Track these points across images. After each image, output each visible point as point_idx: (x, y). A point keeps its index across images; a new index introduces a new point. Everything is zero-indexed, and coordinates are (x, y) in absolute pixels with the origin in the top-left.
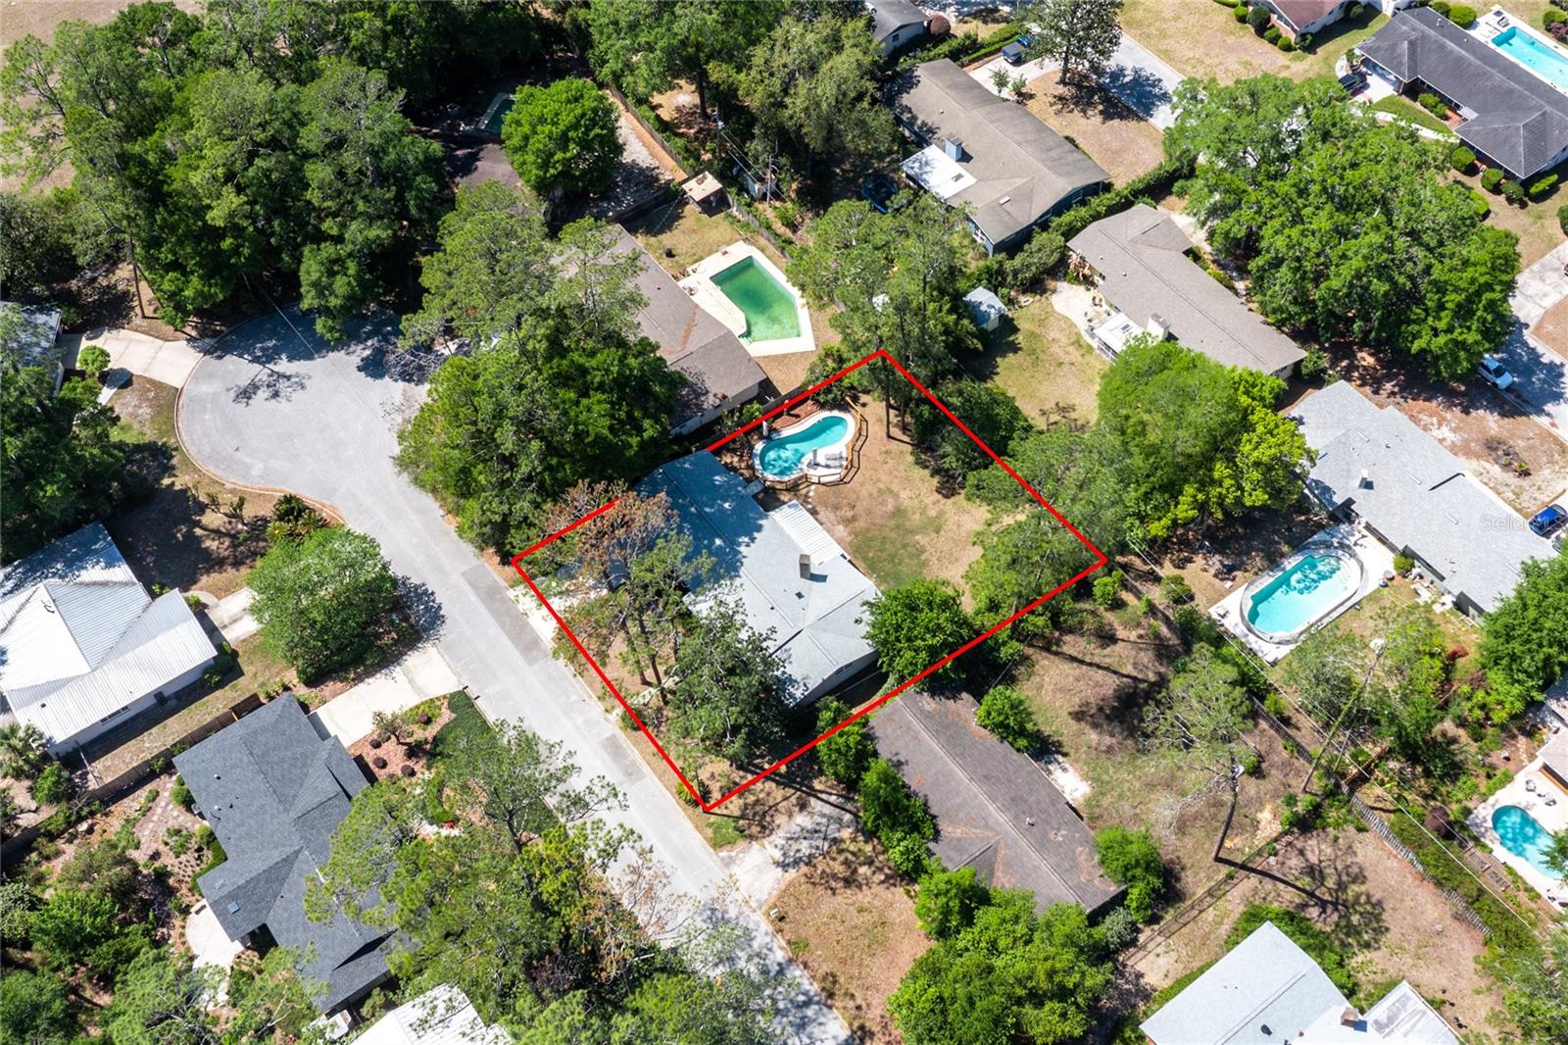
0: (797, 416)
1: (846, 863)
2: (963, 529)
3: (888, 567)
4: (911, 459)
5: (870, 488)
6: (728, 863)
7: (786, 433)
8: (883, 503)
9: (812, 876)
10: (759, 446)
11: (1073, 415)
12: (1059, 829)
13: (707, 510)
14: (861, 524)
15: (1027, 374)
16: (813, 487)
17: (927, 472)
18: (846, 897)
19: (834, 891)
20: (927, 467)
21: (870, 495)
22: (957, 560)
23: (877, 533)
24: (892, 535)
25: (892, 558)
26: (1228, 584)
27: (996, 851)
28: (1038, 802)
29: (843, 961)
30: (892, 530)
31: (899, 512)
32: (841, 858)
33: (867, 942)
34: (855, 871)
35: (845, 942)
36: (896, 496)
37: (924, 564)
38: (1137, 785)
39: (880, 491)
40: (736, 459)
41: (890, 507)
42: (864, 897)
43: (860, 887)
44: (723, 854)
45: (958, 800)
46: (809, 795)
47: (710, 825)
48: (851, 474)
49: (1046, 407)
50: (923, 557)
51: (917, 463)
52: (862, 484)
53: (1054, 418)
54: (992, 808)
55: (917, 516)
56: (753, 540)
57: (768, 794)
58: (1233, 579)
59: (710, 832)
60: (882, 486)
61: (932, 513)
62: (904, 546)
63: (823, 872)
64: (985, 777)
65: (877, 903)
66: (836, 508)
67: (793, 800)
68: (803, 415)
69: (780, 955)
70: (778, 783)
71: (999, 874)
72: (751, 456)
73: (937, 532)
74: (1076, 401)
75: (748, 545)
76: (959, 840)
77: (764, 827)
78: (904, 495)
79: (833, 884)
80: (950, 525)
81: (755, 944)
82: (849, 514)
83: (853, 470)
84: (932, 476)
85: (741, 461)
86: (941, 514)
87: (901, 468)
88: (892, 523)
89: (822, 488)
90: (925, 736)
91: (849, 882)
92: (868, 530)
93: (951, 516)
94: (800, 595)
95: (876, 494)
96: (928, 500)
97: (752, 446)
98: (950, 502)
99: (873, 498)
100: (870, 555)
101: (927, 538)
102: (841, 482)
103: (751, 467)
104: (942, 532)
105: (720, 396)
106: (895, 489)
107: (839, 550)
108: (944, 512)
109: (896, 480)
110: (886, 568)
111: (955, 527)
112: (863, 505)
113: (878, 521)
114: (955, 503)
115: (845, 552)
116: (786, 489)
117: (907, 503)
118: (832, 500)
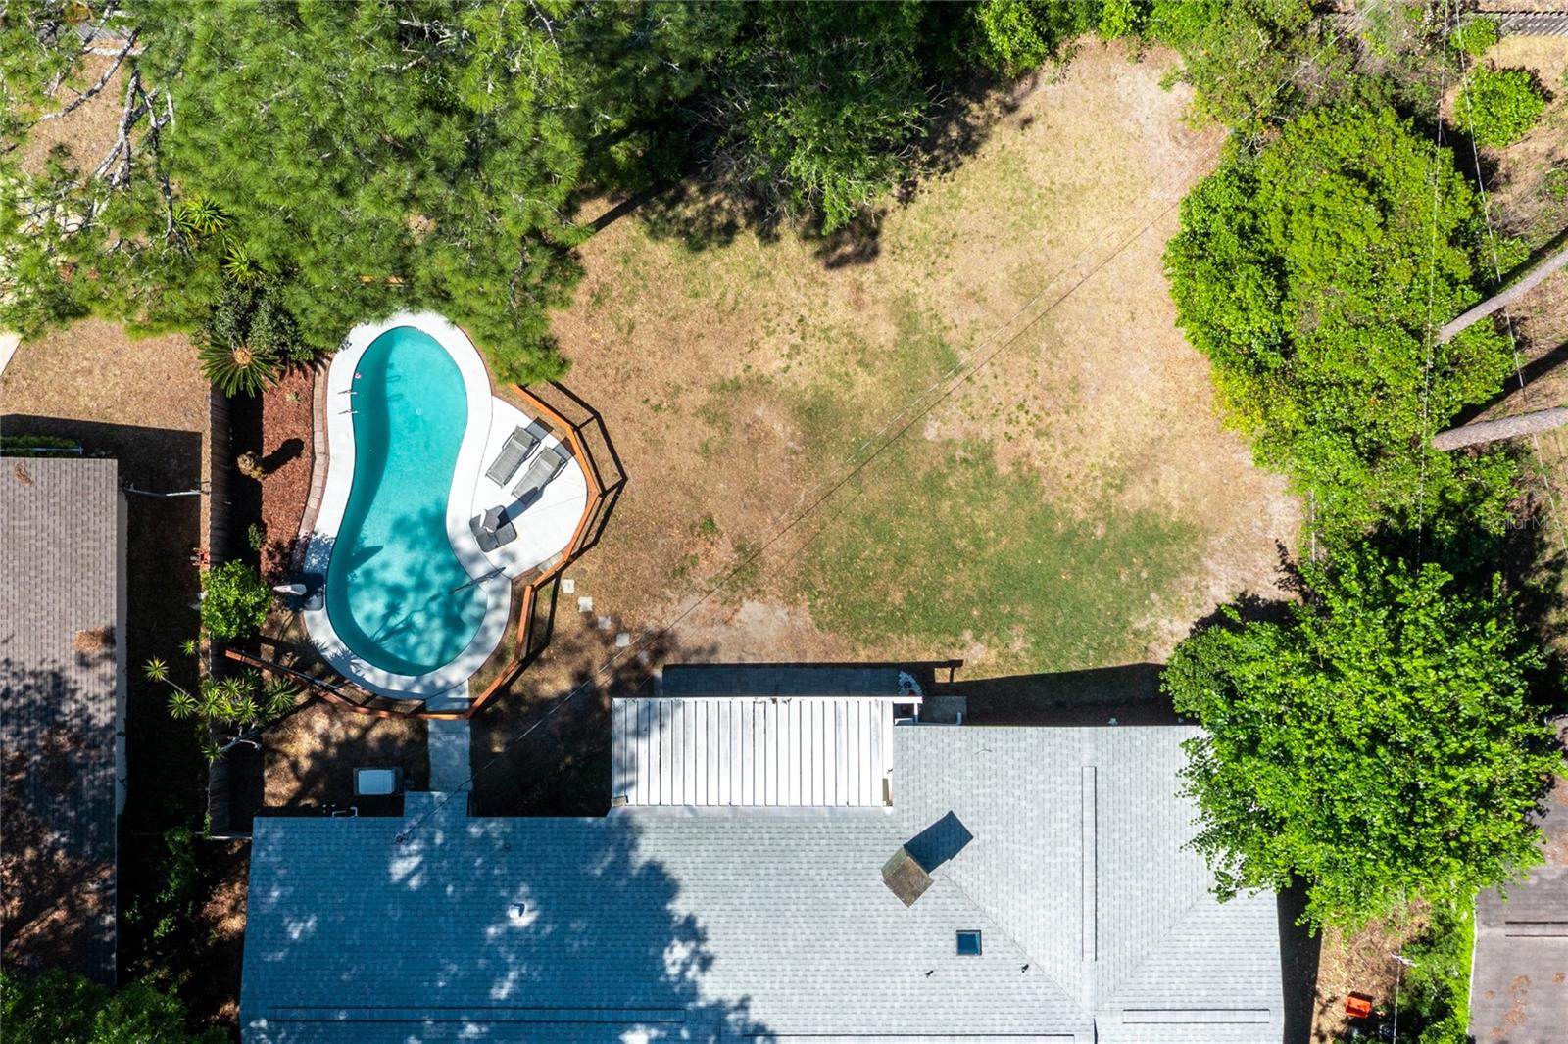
0: (293, 448)
2: (994, 292)
4: (666, 252)
5: (684, 437)
7: (328, 522)
8: (758, 438)
10: (320, 629)
13: (502, 992)
14: (779, 547)
16: (567, 586)
17: (747, 241)
20: (729, 231)
21: (705, 450)
22: (1075, 386)
23: (837, 528)
24: (876, 492)
31: (815, 418)
36: (760, 385)
37: (1027, 482)
39: (710, 415)
40: (321, 722)
41: (781, 428)
48: (601, 452)
50: (1004, 469)
51: (696, 246)
52: (654, 443)
55: (864, 381)
56: (691, 931)
60: (701, 397)
61: (885, 333)
62: (933, 486)
66: (678, 572)
68: (298, 431)
72: (336, 674)
73: (949, 364)
75: (706, 962)
78: (769, 360)
80: (958, 319)
82: (724, 552)
83: (593, 432)
84: (768, 237)
85: (333, 712)
86: (904, 312)
87: (677, 298)
88: (836, 467)
89: (590, 564)
92: (814, 544)
93: (935, 294)
94: (968, 943)
95: (712, 433)
96: (838, 313)
97: (308, 652)
98: (883, 261)
99: (723, 451)
100: (897, 597)
101: (954, 410)
102: (608, 498)
103: (381, 702)
104: (964, 357)
105: (95, 650)
106: (734, 370)
107: (873, 711)
108: (908, 300)
109: (706, 346)
110: (969, 589)
111: (975, 312)
112: (721, 494)
113: (804, 494)
114: (898, 250)
115: (889, 702)
116: (531, 658)
117: (804, 376)
118: (647, 565)
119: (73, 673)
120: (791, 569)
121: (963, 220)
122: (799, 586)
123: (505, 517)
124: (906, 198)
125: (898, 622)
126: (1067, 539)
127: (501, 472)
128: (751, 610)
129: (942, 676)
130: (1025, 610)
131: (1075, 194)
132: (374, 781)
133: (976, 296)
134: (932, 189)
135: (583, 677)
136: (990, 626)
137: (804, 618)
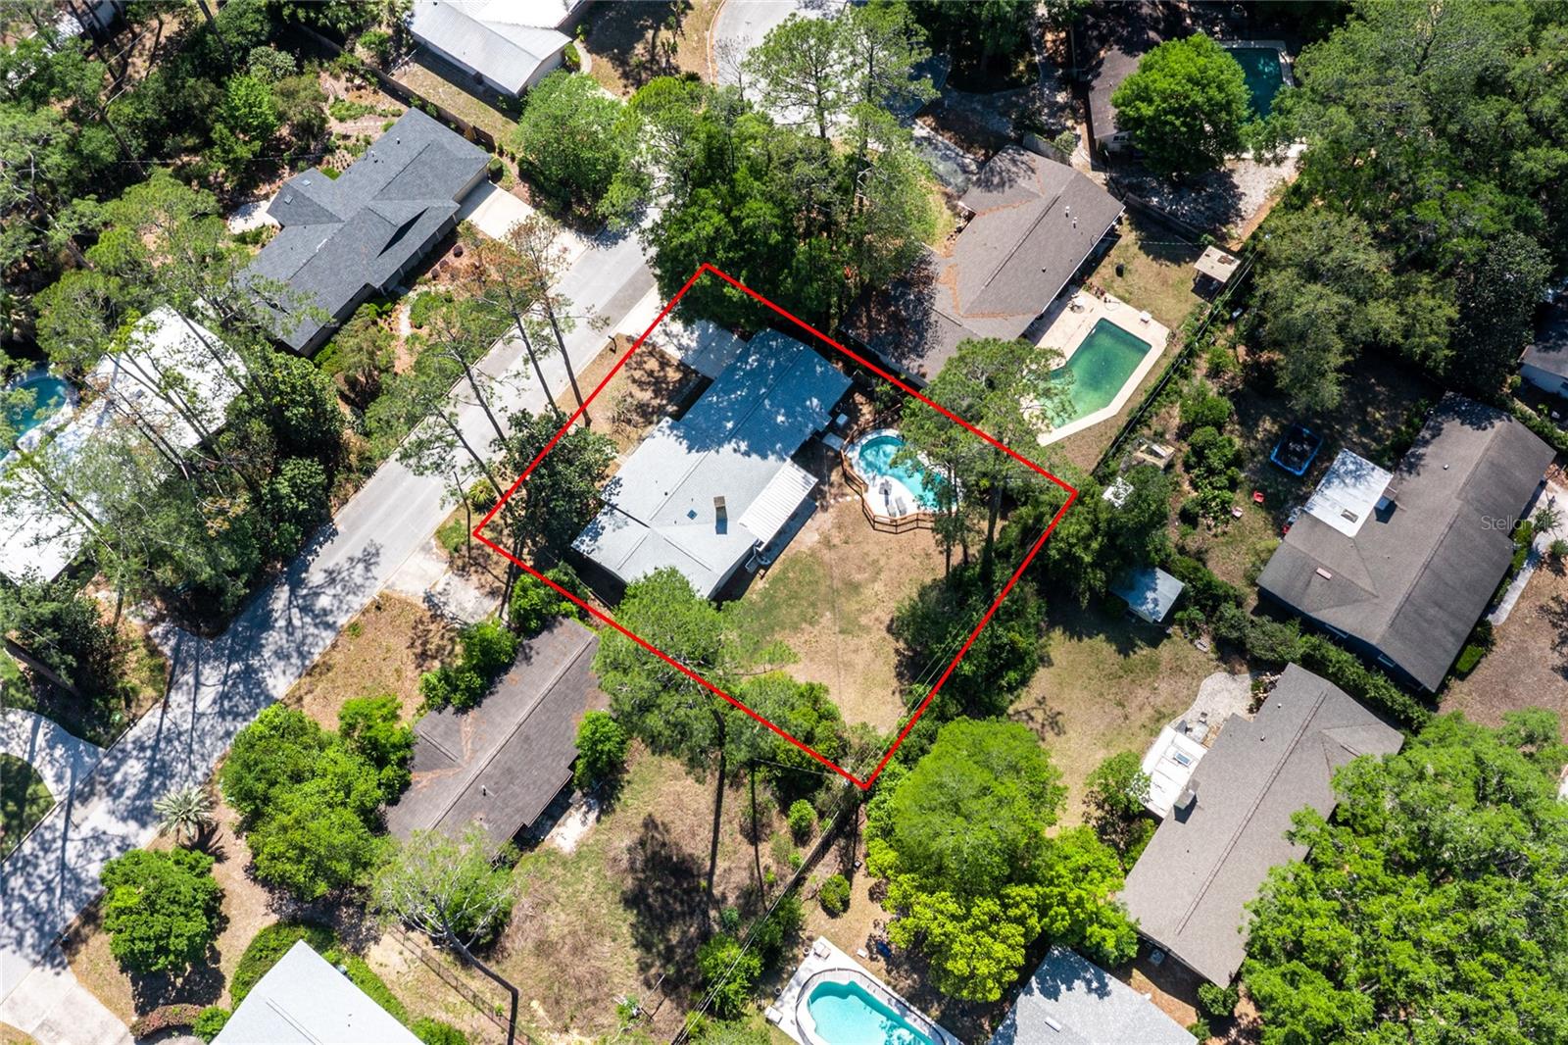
1: (440, 649)
2: (853, 656)
3: (782, 594)
4: (928, 581)
5: (874, 551)
6: (426, 549)
8: (860, 569)
9: (422, 623)
10: (892, 432)
11: (1050, 735)
12: (488, 821)
13: (767, 402)
14: (828, 556)
15: (1092, 672)
16: (857, 497)
18: (406, 657)
19: (412, 645)
21: (867, 554)
22: (811, 660)
23: (821, 573)
24: (823, 589)
25: (795, 596)
26: (864, 953)
27: (451, 766)
28: (514, 796)
29: (347, 670)
30: (830, 587)
31: (855, 588)
32: (445, 642)
33: (369, 684)
34: (434, 658)
35: (364, 667)
36: (874, 580)
37: (796, 628)
38: (585, 897)
39: (875, 562)
40: (868, 416)
41: (858, 577)
42: (410, 671)
43: (419, 666)
44: (433, 542)
45: (498, 719)
46: (505, 596)
47: (457, 522)
48: (886, 528)
49: (1050, 703)
50: (804, 625)
51: (924, 588)
52: (878, 543)
53: (1039, 716)
54: (492, 751)
55: (855, 606)
56: (747, 454)
57: (497, 563)
58: (872, 959)
59: (452, 523)
60: (882, 563)
61: (864, 620)
62: (813, 605)
63: (429, 631)
64: (527, 738)
65: (407, 684)
66: (840, 527)
67: (497, 584)
69: (343, 620)
70: (511, 566)
71: (430, 775)
72: (877, 428)
73: (842, 632)
74: (1071, 733)
75: (735, 451)
76: (458, 731)
77: (463, 570)
78: (878, 586)
79: (418, 643)
80: (853, 642)
81: (350, 597)
82: (836, 541)
83: (893, 529)
85: (868, 421)
86: (866, 629)
87: (912, 575)
88: (837, 584)
89: (859, 506)
90: (559, 671)
91: (424, 656)
92: (821, 563)
93: (865, 641)
94: (692, 515)
95: (869, 560)
96: (878, 612)
97: (888, 426)
98: (884, 634)
99: (863, 559)
100: (791, 575)
101: (829, 624)
102: (873, 521)
103: (862, 433)
104: (841, 637)
105: (922, 370)
106: (883, 576)
107: (767, 537)
108: (869, 633)
109: (894, 574)
110: (779, 594)
111: (852, 647)
112: (853, 550)
113: (836, 572)
114: (884, 639)
115: (766, 543)
116: (845, 474)
117: (868, 592)
118: (848, 520)
119: (920, 361)
120: (819, 555)
121: (880, 661)
122: (813, 554)
123: (886, 493)
124: (897, 651)
125: (785, 571)
126: (773, 629)
127: (899, 500)
128: (816, 537)
129: (762, 572)
130: (762, 605)
131: (865, 696)
132: (842, 419)
133: (856, 651)
134: (895, 659)
135: (831, 485)
136: (765, 594)
137: (804, 549)
